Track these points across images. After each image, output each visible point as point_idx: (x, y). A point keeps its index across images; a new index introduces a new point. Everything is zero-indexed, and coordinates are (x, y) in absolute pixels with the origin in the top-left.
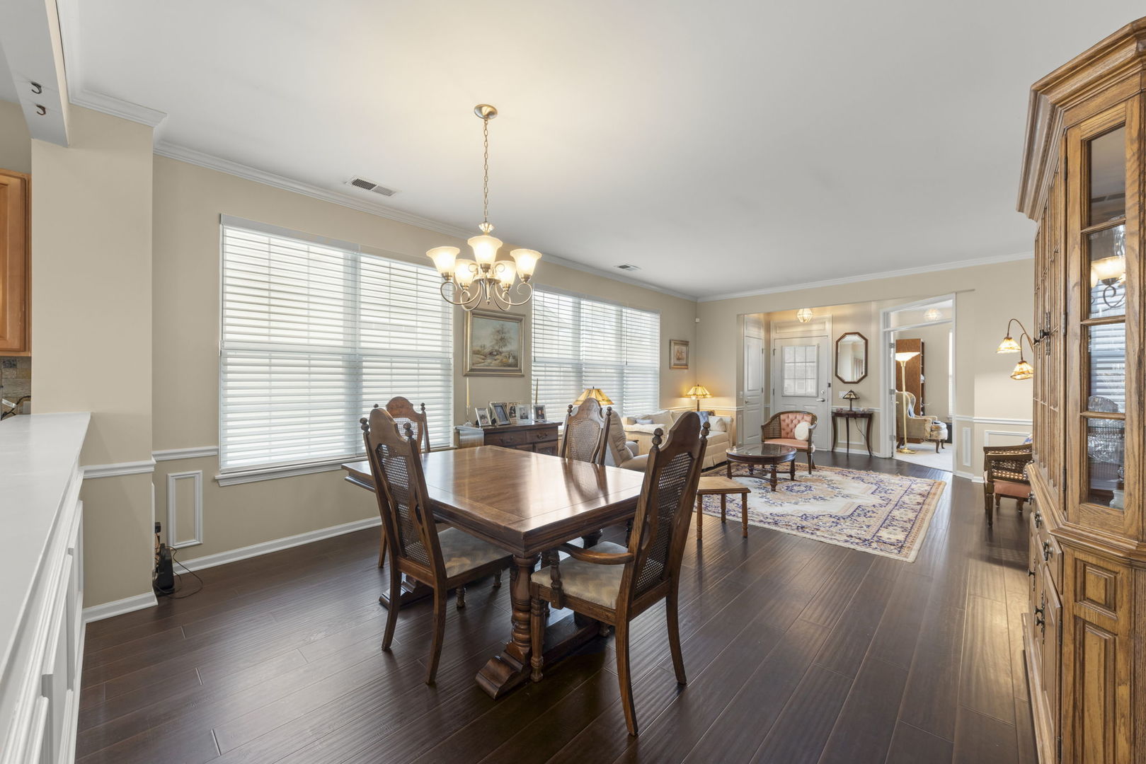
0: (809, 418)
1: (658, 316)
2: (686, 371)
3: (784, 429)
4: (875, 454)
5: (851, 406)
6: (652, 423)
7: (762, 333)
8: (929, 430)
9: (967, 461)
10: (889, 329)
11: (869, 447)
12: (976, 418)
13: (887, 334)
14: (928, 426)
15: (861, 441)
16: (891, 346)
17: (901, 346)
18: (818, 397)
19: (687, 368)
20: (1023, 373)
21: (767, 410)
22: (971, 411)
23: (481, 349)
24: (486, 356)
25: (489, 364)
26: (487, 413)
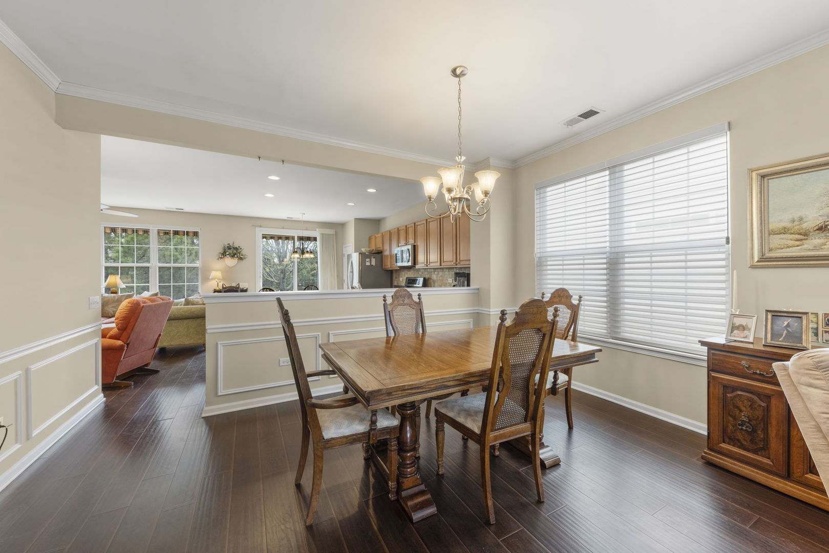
23: (788, 225)
24: (806, 234)
25: (815, 247)
26: (752, 323)
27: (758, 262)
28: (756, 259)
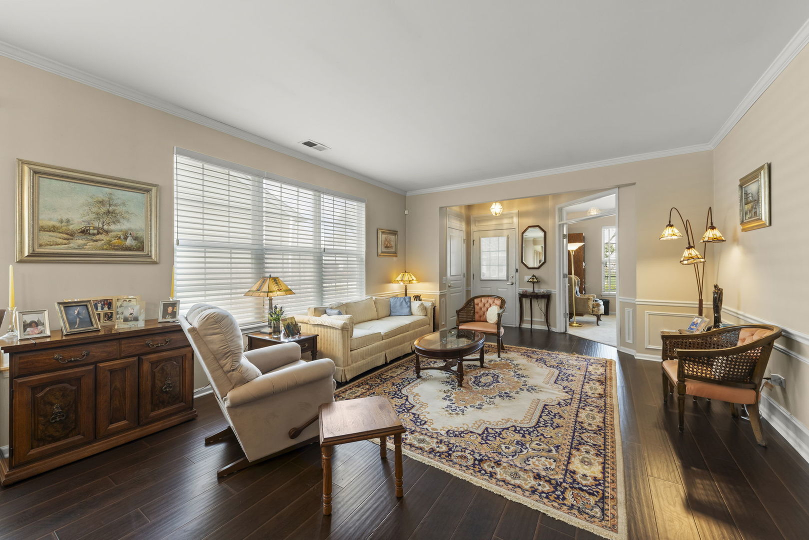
0: (498, 302)
1: (364, 205)
2: (395, 258)
3: (477, 313)
4: (553, 329)
5: (534, 288)
6: (340, 314)
7: (464, 226)
8: (591, 307)
9: (629, 339)
10: (562, 222)
11: (548, 323)
12: (639, 300)
13: (561, 226)
14: (591, 304)
15: (542, 318)
16: (564, 236)
17: (573, 238)
18: (508, 281)
19: (396, 256)
20: (693, 258)
21: (468, 292)
22: (634, 294)
23: (58, 224)
24: (72, 235)
25: (79, 246)
26: (45, 318)
27: (27, 256)
28: (26, 254)
